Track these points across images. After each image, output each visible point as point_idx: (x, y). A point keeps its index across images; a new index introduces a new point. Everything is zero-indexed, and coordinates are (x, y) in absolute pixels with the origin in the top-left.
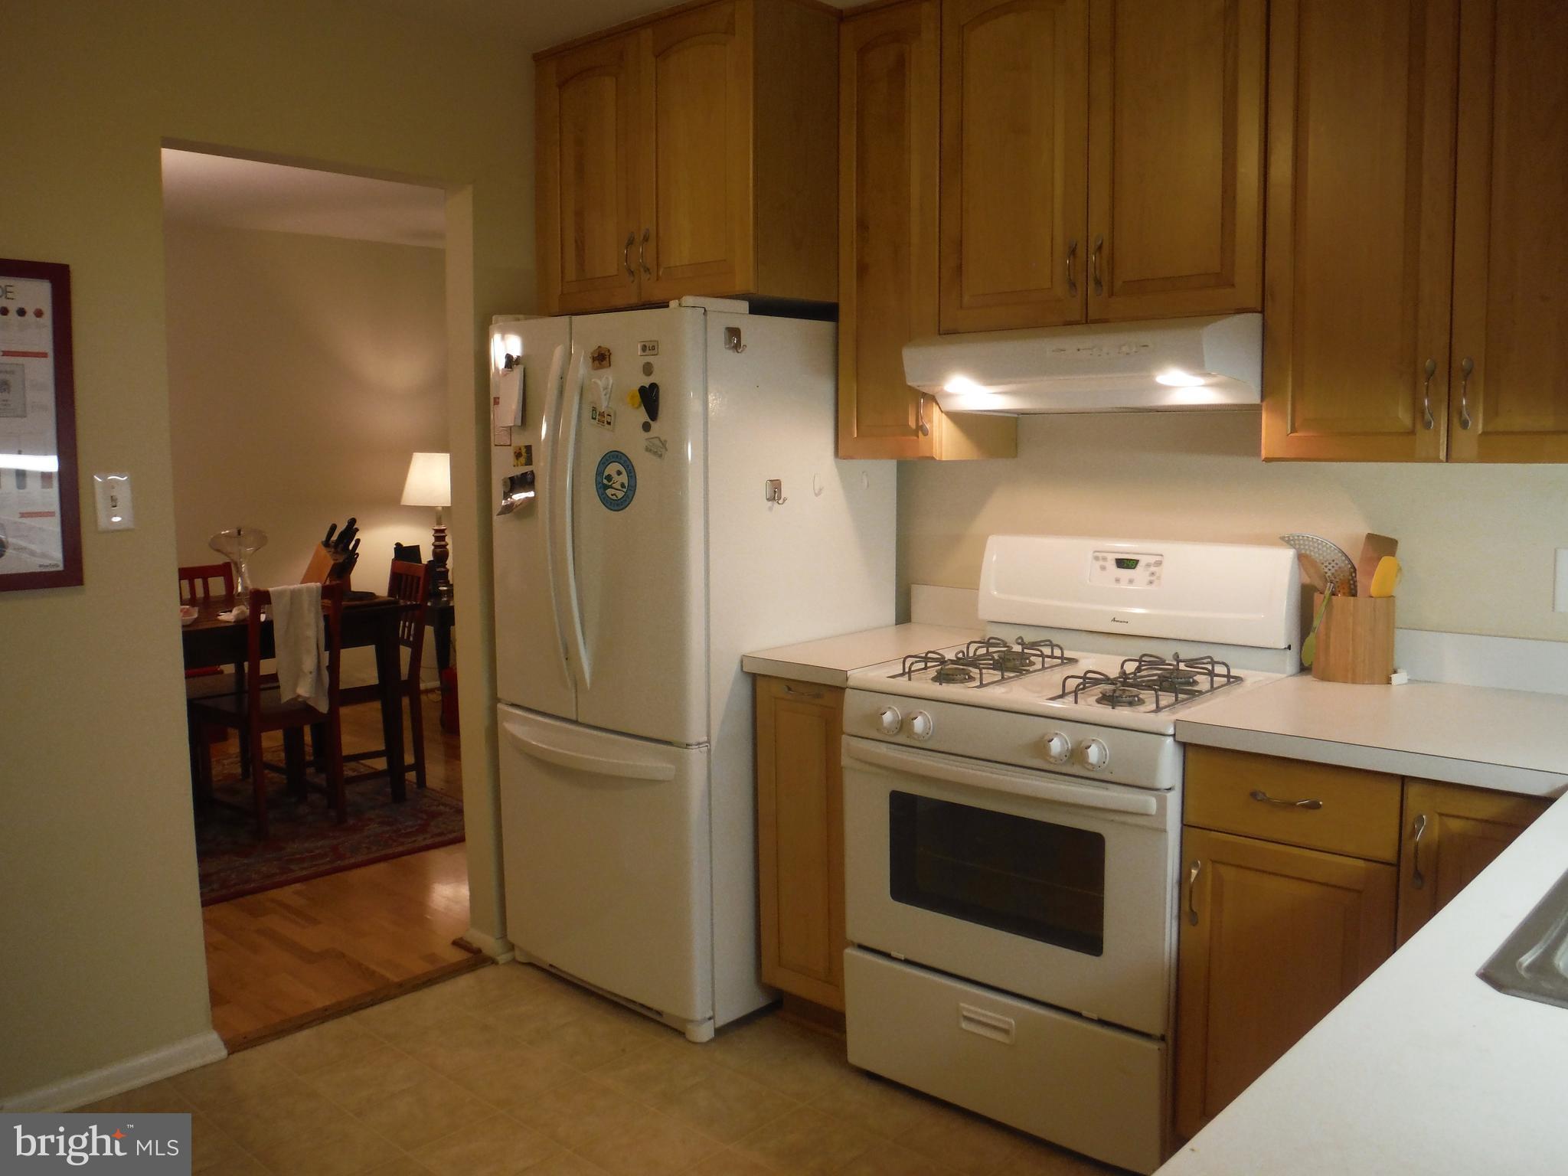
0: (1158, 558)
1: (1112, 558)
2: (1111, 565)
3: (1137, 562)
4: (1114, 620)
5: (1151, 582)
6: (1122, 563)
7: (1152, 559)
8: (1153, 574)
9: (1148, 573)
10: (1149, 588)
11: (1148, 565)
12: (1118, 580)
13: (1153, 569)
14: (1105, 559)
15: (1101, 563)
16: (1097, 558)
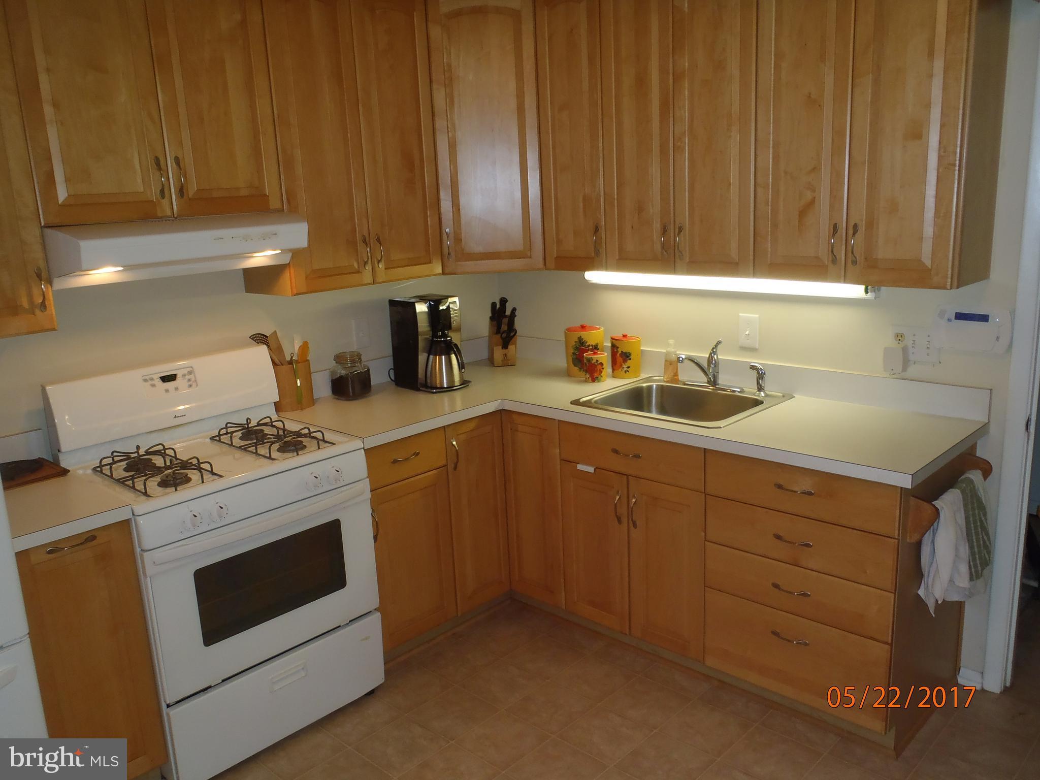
0: (191, 369)
1: (156, 377)
2: (159, 383)
3: (175, 375)
4: (175, 417)
5: (190, 386)
6: (166, 379)
7: (186, 371)
8: (189, 380)
9: (186, 380)
10: (190, 390)
11: (184, 376)
12: (167, 391)
13: (188, 377)
14: (152, 379)
15: (151, 382)
16: (146, 380)
